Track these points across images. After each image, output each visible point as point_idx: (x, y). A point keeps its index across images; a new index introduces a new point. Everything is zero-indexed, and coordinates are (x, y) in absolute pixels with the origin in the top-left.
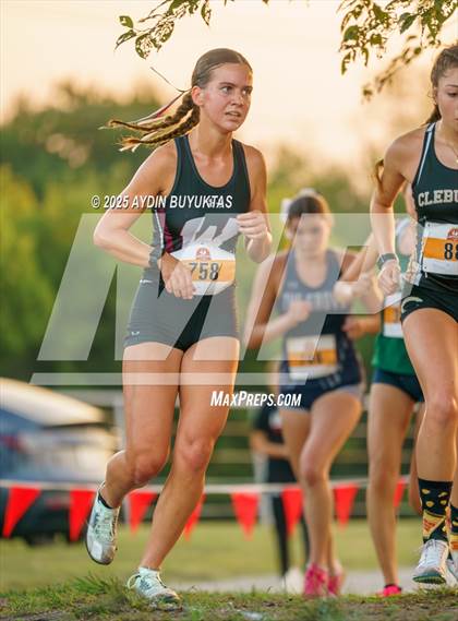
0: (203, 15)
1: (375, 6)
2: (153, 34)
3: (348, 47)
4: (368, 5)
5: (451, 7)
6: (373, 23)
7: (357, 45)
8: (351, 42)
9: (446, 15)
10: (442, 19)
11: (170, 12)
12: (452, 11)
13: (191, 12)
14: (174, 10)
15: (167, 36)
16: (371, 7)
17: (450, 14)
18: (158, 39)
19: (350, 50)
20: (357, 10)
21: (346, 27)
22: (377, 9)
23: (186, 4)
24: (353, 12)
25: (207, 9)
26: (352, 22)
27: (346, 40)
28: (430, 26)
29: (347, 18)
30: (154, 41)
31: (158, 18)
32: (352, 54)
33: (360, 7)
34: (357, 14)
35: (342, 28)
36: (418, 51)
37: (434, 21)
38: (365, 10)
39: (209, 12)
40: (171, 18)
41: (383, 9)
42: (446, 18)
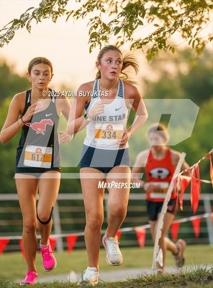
0: (27, 28)
1: (103, 24)
2: (5, 37)
3: (92, 42)
4: (100, 23)
5: (137, 24)
6: (103, 31)
7: (96, 41)
8: (94, 39)
9: (134, 27)
10: (133, 29)
11: (12, 27)
12: (137, 26)
13: (22, 27)
14: (15, 26)
15: (12, 37)
16: (102, 24)
17: (136, 27)
18: (7, 39)
20: (96, 25)
21: (91, 33)
23: (20, 23)
24: (94, 26)
25: (29, 26)
26: (94, 30)
27: (91, 38)
28: (128, 33)
29: (91, 29)
30: (5, 39)
31: (7, 30)
32: (94, 45)
33: (97, 24)
34: (96, 27)
35: (90, 33)
36: (122, 43)
37: (129, 30)
38: (99, 26)
39: (30, 27)
40: (13, 30)
41: (107, 25)
42: (134, 29)
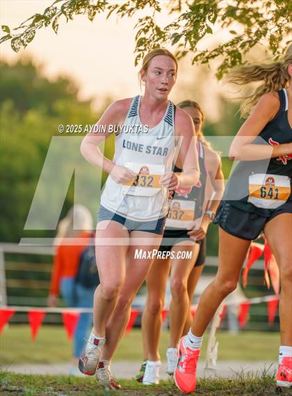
0: (54, 28)
1: (157, 27)
2: (22, 38)
3: (139, 50)
4: (152, 26)
5: (204, 31)
7: (145, 49)
8: (142, 47)
9: (200, 36)
10: (198, 38)
11: (33, 25)
12: (204, 34)
13: (46, 25)
14: (36, 24)
15: (31, 39)
16: (154, 27)
17: (203, 36)
18: (25, 40)
19: (141, 52)
20: (146, 28)
21: (139, 38)
22: (158, 29)
23: (43, 20)
24: (143, 30)
25: (56, 24)
26: (143, 35)
27: (138, 46)
28: (190, 42)
29: (139, 33)
30: (22, 41)
31: (26, 28)
32: (142, 55)
33: (148, 27)
34: (146, 31)
35: (136, 38)
36: (184, 54)
37: (193, 40)
38: (151, 29)
39: (57, 26)
40: (33, 28)
41: (162, 30)
42: (200, 38)
